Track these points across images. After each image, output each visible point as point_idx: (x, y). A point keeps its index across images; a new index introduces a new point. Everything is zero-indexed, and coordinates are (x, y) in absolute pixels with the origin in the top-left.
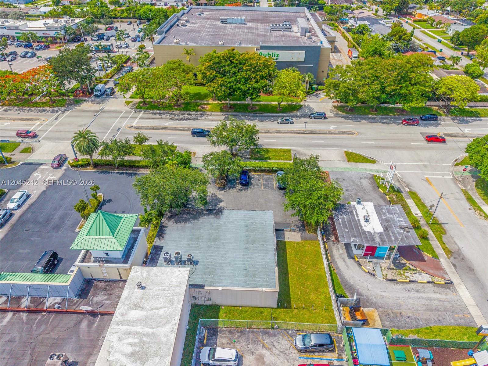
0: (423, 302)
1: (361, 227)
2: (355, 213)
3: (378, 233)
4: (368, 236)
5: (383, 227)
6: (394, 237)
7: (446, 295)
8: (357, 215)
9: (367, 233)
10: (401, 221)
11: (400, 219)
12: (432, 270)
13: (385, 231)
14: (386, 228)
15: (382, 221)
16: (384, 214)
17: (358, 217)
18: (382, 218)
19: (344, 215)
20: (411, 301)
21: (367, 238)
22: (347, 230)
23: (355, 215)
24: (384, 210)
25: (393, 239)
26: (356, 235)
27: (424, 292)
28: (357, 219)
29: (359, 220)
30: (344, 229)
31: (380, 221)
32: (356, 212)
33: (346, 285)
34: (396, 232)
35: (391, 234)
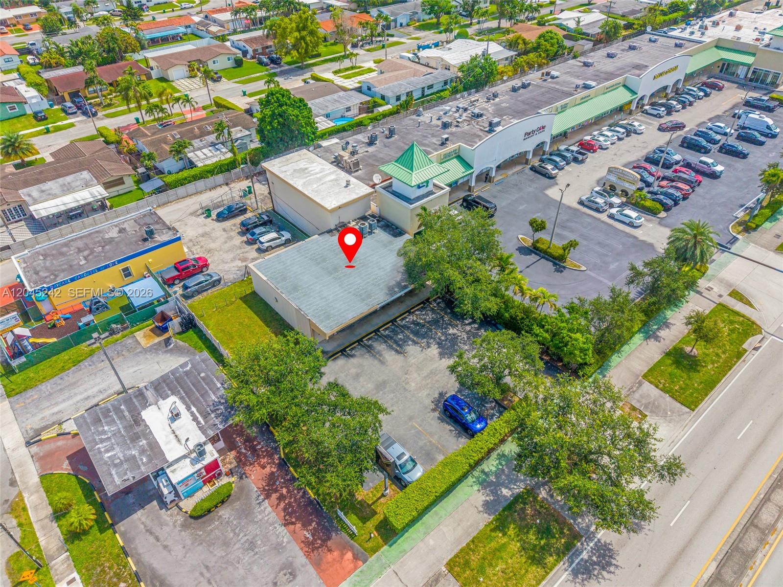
0: (81, 389)
1: (182, 398)
2: (200, 419)
3: (150, 405)
4: (166, 389)
5: (144, 420)
6: (122, 411)
7: (43, 418)
8: (195, 419)
9: (169, 392)
10: (107, 451)
11: (109, 454)
12: (59, 447)
13: (139, 414)
14: (138, 420)
15: (147, 433)
16: (143, 452)
17: (192, 414)
18: (146, 439)
19: (216, 400)
20: (98, 380)
21: (167, 385)
22: (203, 375)
23: (198, 415)
24: (145, 460)
25: (123, 407)
26: (185, 378)
27: (78, 402)
28: (194, 409)
29: (188, 408)
30: (207, 376)
31: (150, 431)
32: (198, 423)
33: (188, 351)
34: (118, 422)
35: (126, 413)
